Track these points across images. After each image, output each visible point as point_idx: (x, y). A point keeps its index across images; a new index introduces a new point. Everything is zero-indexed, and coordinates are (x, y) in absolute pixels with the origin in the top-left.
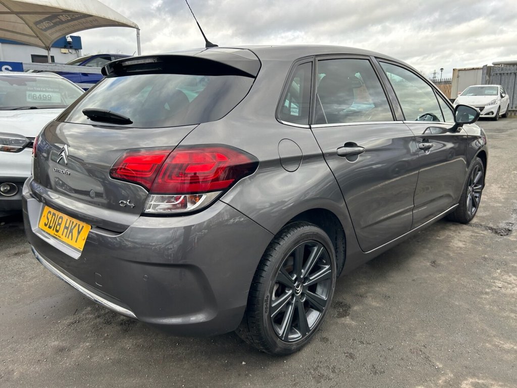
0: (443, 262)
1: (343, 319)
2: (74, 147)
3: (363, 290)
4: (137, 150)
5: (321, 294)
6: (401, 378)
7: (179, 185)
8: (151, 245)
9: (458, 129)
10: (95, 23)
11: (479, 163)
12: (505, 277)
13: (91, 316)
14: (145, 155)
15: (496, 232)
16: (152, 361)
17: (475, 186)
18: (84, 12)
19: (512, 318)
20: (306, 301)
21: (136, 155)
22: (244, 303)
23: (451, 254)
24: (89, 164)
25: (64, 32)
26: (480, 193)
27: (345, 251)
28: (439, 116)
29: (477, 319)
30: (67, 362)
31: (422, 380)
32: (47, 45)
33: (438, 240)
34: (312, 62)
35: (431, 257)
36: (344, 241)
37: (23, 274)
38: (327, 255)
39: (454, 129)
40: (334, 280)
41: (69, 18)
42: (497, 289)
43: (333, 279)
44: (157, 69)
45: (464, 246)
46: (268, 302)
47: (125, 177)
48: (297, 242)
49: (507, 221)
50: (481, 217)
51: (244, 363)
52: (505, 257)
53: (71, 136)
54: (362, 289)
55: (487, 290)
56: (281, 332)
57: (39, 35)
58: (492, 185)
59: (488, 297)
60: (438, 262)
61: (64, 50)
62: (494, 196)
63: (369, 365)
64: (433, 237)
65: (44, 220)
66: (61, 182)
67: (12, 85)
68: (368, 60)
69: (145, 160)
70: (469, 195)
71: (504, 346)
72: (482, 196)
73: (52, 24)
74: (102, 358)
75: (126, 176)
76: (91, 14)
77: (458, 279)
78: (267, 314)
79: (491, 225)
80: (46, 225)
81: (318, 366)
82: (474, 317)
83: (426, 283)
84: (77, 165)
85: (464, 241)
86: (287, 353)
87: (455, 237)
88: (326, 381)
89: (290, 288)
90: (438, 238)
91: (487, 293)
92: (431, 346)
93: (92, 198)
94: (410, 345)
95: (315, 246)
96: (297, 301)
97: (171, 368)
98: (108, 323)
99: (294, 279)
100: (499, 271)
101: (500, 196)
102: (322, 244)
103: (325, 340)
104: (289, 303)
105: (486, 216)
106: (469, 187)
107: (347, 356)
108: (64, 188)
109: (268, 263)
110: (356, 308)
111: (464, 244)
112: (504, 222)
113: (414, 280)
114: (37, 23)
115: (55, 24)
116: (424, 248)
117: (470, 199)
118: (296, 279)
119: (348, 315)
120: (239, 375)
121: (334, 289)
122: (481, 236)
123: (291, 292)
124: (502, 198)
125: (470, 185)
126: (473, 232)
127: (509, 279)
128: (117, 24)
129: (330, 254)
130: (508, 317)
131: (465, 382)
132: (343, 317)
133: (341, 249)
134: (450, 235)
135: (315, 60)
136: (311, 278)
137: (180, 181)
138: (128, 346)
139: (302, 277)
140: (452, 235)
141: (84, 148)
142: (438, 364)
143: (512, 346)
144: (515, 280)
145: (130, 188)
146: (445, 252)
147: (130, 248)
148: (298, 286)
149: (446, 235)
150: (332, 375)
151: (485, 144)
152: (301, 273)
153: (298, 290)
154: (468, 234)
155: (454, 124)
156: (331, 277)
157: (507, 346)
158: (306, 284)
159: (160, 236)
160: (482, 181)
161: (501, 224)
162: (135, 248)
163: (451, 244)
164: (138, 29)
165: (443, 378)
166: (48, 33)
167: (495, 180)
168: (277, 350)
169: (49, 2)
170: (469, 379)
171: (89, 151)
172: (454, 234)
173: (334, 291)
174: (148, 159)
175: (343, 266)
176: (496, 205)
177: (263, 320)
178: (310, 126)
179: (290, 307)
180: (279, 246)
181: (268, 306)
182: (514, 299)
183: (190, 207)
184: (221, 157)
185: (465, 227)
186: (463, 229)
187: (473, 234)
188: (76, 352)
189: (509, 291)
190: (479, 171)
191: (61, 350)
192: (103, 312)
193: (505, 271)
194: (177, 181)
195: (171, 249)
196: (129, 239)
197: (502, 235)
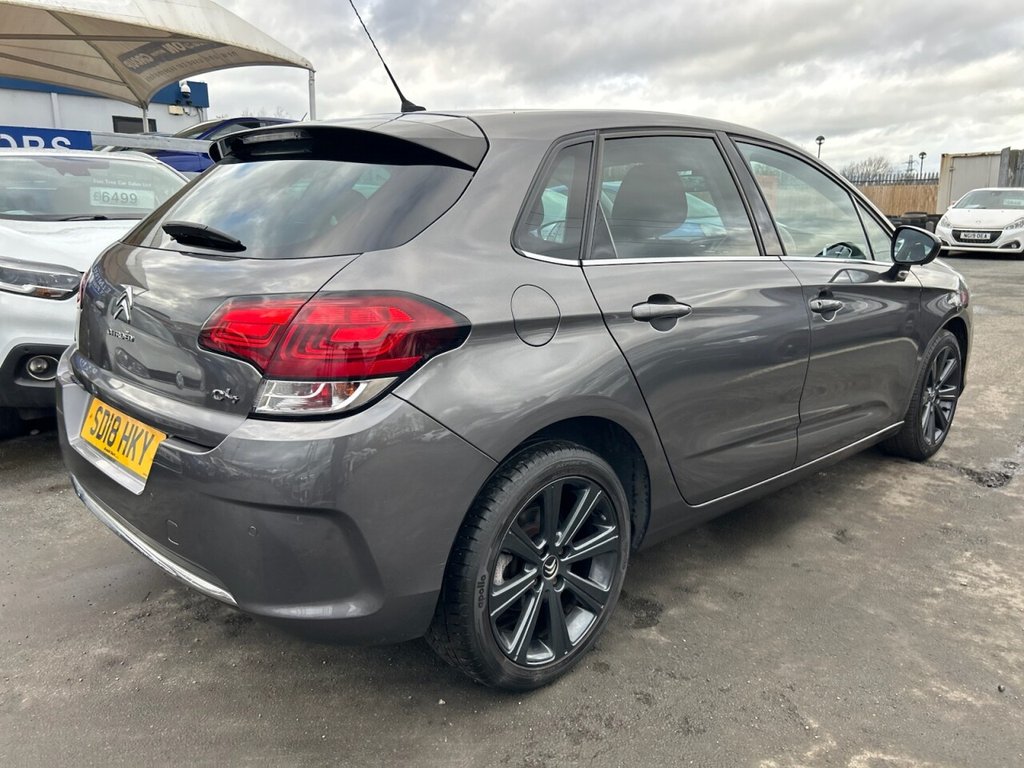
0: (858, 532)
1: (644, 631)
2: (156, 291)
3: (693, 579)
4: (257, 298)
5: (599, 580)
6: (734, 743)
7: (322, 364)
8: (270, 474)
9: (899, 275)
10: (232, 59)
11: (949, 343)
12: (980, 566)
13: (173, 606)
14: (268, 308)
15: (980, 480)
16: (274, 690)
17: (943, 387)
18: (210, 38)
19: (976, 645)
20: (565, 590)
21: (254, 307)
22: (436, 585)
23: (880, 519)
24: (179, 323)
25: (172, 75)
26: (954, 402)
27: (649, 501)
28: (863, 248)
29: (905, 643)
30: (120, 684)
31: (774, 750)
32: (143, 99)
33: (859, 490)
34: (592, 142)
35: (839, 522)
36: (647, 482)
37: (60, 524)
38: (610, 507)
39: (892, 275)
40: (625, 555)
41: (184, 49)
42: (957, 588)
43: (623, 553)
44: (303, 151)
45: (908, 504)
46: (485, 588)
47: (232, 350)
48: (545, 478)
49: (1006, 459)
50: (955, 449)
51: (441, 702)
52: (986, 528)
53: (154, 271)
54: (691, 578)
55: (937, 589)
56: (511, 647)
57: (128, 81)
58: (991, 387)
59: (935, 602)
60: (852, 533)
61: (174, 109)
62: (989, 409)
63: (676, 718)
64: (852, 485)
65: (90, 424)
66: (126, 357)
67: (63, 174)
68: (713, 138)
69: (265, 316)
70: (928, 405)
71: (948, 695)
72: (959, 409)
73: (151, 60)
74: (183, 681)
75: (232, 346)
76: (222, 41)
77: (884, 566)
78: (483, 609)
79: (972, 466)
80: (92, 432)
81: (581, 715)
82: (900, 638)
83: (819, 571)
84: (157, 325)
85: (911, 495)
86: (524, 687)
87: (896, 486)
88: (590, 742)
89: (533, 564)
90: (860, 487)
91: (935, 595)
92: (804, 689)
93: (180, 388)
94: (763, 685)
95: (585, 487)
96: (547, 591)
97: (306, 704)
98: (204, 619)
99: (540, 547)
100: (968, 554)
101: (1001, 409)
102: (600, 485)
103: (603, 667)
104: (529, 594)
105: (967, 448)
106: (929, 389)
107: (639, 699)
108: (130, 368)
109: (487, 515)
110: (672, 612)
111: (910, 501)
112: (1000, 460)
113: (794, 565)
114: (123, 57)
115: (158, 60)
116: (829, 504)
117: (931, 413)
118: (546, 548)
119: (656, 625)
120: (430, 723)
121: (624, 572)
122: (947, 486)
123: (535, 571)
124: (1004, 412)
125: (930, 385)
126: (934, 477)
127: (985, 569)
128: (272, 60)
129: (617, 504)
130: (968, 642)
131: (858, 758)
132: (645, 627)
133: (642, 497)
134: (885, 482)
135: (598, 138)
136: (576, 549)
137: (324, 357)
138: (232, 662)
139: (557, 544)
140: (888, 482)
141: (173, 295)
142: (811, 721)
143: (965, 696)
144: (996, 572)
145: (238, 370)
146: (870, 513)
147: (234, 478)
148: (549, 562)
149: (877, 482)
150: (603, 732)
151: (966, 306)
152: (557, 539)
153: (550, 570)
154: (924, 480)
155: (892, 264)
156: (619, 549)
157: (955, 695)
158: (567, 558)
159: (287, 456)
160: (958, 379)
161: (992, 465)
162: (241, 478)
163: (884, 499)
164: (312, 71)
165: (816, 748)
166: (144, 76)
167: (997, 377)
168: (503, 679)
169: (146, 19)
170: (865, 752)
171: (182, 299)
172: (894, 480)
173: (624, 576)
174: (272, 315)
175: (646, 528)
176: (989, 426)
177: (473, 621)
178: (581, 263)
179: (533, 600)
180: (509, 484)
181: (485, 595)
182: (986, 609)
183: (338, 405)
184: (399, 315)
185: (918, 467)
186: (913, 472)
187: (932, 482)
188: (137, 667)
189: (980, 593)
190: (950, 357)
191: (112, 663)
192: (196, 599)
193: (981, 555)
194: (319, 357)
195: (304, 481)
196: (234, 462)
197: (990, 486)
